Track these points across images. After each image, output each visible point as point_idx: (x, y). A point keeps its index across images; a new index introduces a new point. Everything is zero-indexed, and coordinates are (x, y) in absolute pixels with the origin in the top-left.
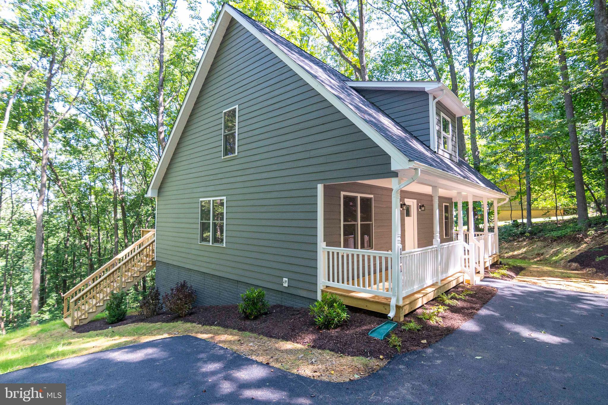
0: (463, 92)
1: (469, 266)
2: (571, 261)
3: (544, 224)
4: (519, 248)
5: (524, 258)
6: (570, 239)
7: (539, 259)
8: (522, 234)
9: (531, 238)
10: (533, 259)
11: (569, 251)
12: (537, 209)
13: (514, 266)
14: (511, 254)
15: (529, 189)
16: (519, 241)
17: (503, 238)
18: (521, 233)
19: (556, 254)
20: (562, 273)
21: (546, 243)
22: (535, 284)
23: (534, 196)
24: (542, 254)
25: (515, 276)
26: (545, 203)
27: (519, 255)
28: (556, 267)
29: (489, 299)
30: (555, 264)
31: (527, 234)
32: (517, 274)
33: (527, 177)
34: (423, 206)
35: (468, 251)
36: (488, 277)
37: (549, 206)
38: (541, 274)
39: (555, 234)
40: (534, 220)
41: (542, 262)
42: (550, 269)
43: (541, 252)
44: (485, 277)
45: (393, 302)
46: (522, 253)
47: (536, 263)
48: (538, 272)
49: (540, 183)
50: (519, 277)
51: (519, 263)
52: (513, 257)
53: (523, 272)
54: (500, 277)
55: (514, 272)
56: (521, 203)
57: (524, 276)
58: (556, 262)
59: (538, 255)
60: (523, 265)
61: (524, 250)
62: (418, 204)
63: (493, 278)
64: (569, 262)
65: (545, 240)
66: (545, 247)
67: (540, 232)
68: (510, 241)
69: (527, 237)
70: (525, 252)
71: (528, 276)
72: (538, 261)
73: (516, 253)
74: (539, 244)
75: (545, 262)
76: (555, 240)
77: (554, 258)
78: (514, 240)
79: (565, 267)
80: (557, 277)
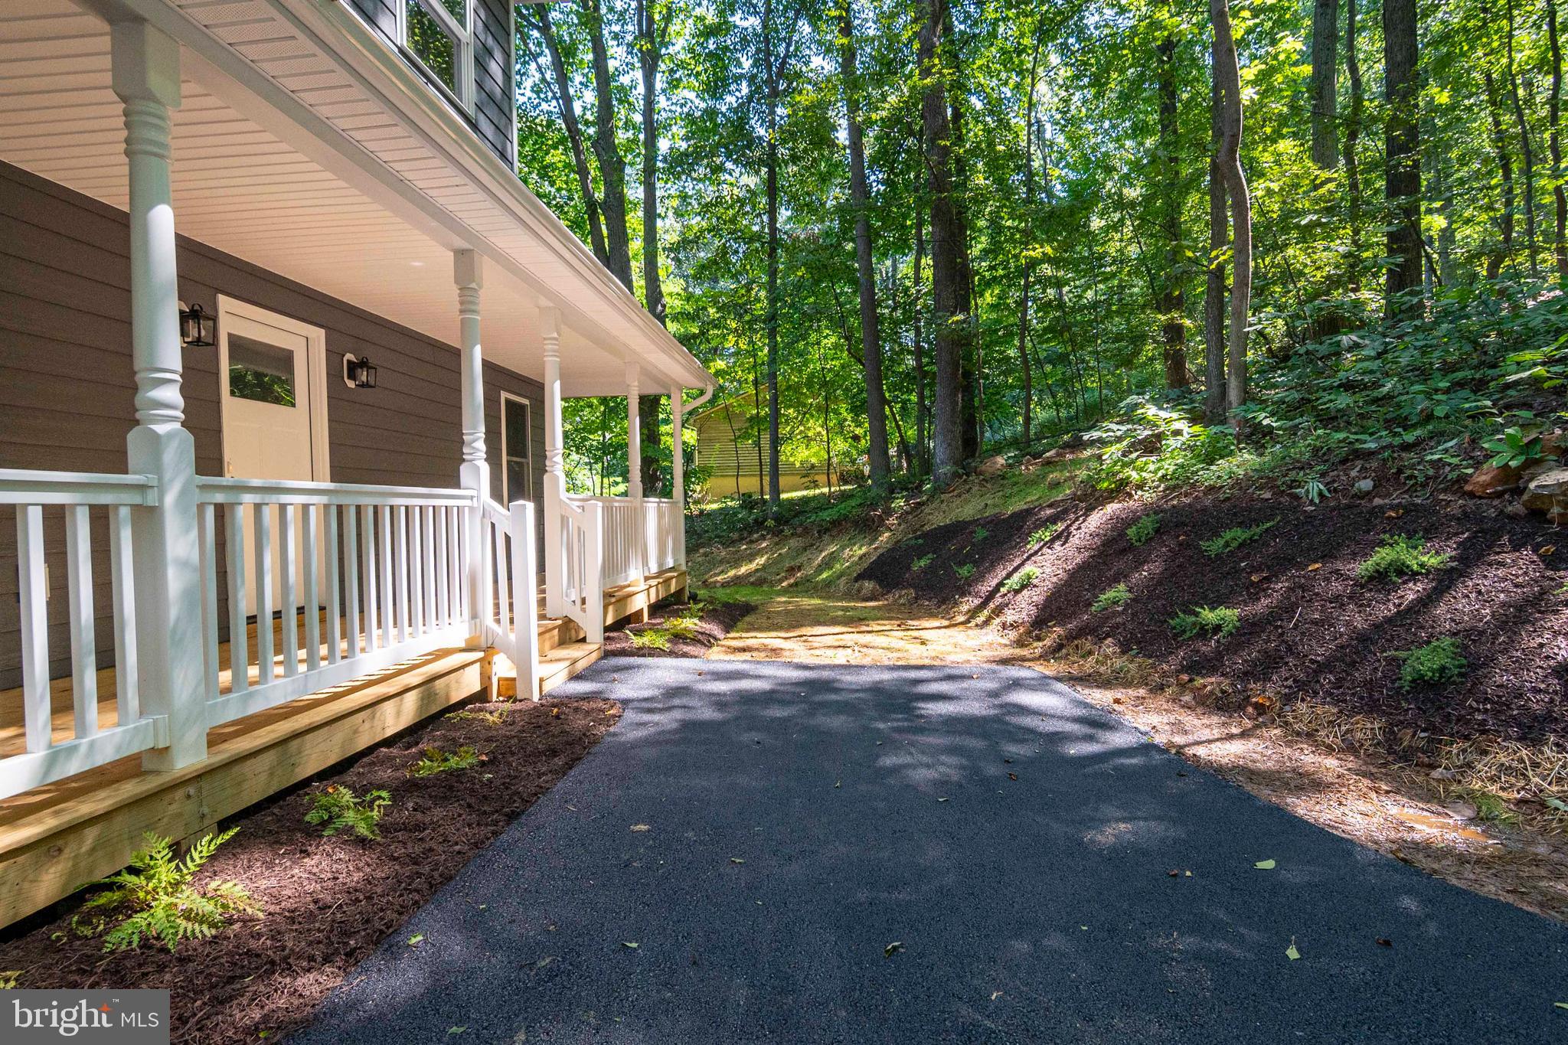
2: (860, 577)
4: (751, 558)
5: (760, 583)
6: (856, 524)
7: (792, 581)
8: (759, 524)
9: (776, 532)
10: (781, 581)
11: (857, 552)
12: (791, 466)
13: (726, 605)
14: (732, 573)
15: (775, 414)
16: (752, 542)
17: (717, 536)
18: (756, 521)
19: (827, 564)
20: (845, 609)
21: (808, 540)
23: (784, 430)
24: (799, 568)
27: (750, 575)
28: (828, 598)
30: (826, 589)
31: (770, 523)
33: (774, 386)
38: (796, 621)
39: (827, 516)
40: (786, 496)
41: (800, 588)
42: (817, 601)
43: (797, 562)
46: (757, 570)
47: (785, 592)
48: (788, 612)
51: (742, 596)
52: (737, 581)
53: (747, 619)
55: (718, 624)
56: (758, 447)
58: (828, 583)
59: (792, 570)
60: (755, 599)
61: (761, 561)
62: (335, 354)
64: (856, 580)
65: (807, 531)
66: (805, 549)
67: (797, 514)
68: (733, 542)
69: (769, 529)
70: (764, 567)
72: (791, 586)
73: (743, 570)
74: (794, 543)
75: (805, 587)
76: (827, 530)
77: (824, 575)
78: (741, 539)
79: (848, 595)
80: (834, 622)
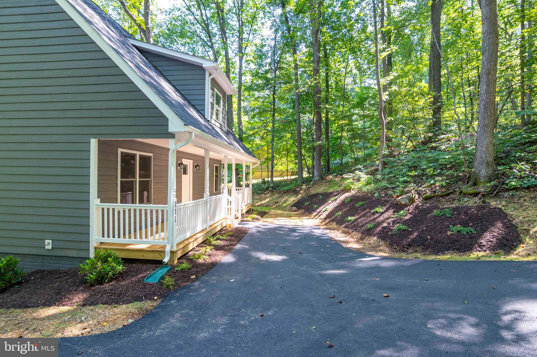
0: (234, 76)
1: (230, 214)
2: (293, 206)
3: (280, 182)
4: (265, 199)
5: (267, 206)
6: (293, 191)
7: (276, 206)
8: (267, 188)
9: (272, 192)
10: (273, 205)
11: (292, 199)
12: (277, 171)
13: (261, 212)
14: (260, 203)
15: (273, 157)
16: (265, 194)
17: (255, 192)
18: (266, 188)
19: (285, 202)
20: (288, 214)
21: (280, 195)
22: (272, 223)
23: (275, 162)
24: (278, 202)
25: (261, 219)
26: (281, 167)
27: (265, 203)
28: (284, 211)
29: (243, 237)
30: (284, 209)
31: (270, 189)
32: (262, 217)
33: (272, 148)
34: (198, 166)
35: (231, 202)
36: (244, 221)
37: (284, 169)
38: (276, 216)
39: (285, 188)
40: (275, 179)
41: (277, 208)
42: (281, 212)
43: (278, 200)
44: (242, 221)
45: (168, 249)
46: (267, 202)
47: (274, 209)
48: (275, 214)
49: (280, 153)
50: (264, 219)
51: (264, 209)
52: (261, 205)
53: (266, 215)
54: (251, 220)
55: (260, 216)
56: (268, 166)
57: (266, 218)
58: (285, 207)
59: (276, 203)
60: (267, 211)
61: (267, 200)
62: (193, 164)
63: (247, 221)
64: (292, 206)
65: (280, 192)
66: (279, 197)
67: (277, 187)
68: (260, 194)
69: (270, 191)
70: (269, 202)
71: (268, 218)
72: (275, 207)
73: (263, 202)
74: (277, 195)
75: (279, 207)
76: (286, 192)
77: (284, 205)
78: (262, 193)
79: (290, 210)
80: (285, 217)
